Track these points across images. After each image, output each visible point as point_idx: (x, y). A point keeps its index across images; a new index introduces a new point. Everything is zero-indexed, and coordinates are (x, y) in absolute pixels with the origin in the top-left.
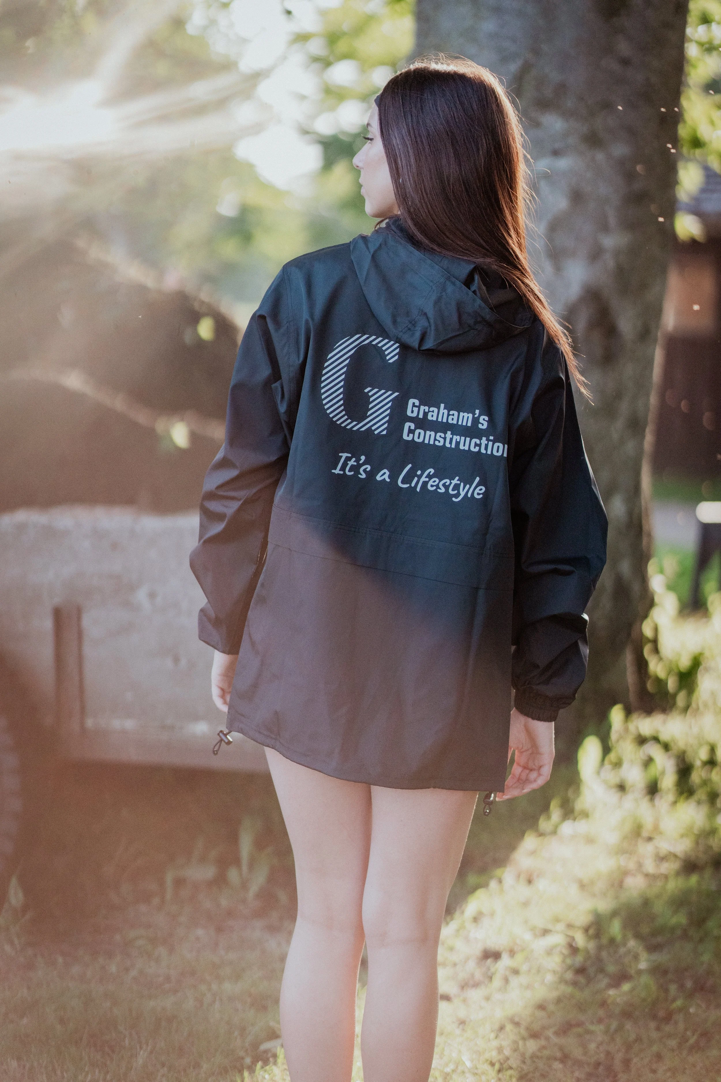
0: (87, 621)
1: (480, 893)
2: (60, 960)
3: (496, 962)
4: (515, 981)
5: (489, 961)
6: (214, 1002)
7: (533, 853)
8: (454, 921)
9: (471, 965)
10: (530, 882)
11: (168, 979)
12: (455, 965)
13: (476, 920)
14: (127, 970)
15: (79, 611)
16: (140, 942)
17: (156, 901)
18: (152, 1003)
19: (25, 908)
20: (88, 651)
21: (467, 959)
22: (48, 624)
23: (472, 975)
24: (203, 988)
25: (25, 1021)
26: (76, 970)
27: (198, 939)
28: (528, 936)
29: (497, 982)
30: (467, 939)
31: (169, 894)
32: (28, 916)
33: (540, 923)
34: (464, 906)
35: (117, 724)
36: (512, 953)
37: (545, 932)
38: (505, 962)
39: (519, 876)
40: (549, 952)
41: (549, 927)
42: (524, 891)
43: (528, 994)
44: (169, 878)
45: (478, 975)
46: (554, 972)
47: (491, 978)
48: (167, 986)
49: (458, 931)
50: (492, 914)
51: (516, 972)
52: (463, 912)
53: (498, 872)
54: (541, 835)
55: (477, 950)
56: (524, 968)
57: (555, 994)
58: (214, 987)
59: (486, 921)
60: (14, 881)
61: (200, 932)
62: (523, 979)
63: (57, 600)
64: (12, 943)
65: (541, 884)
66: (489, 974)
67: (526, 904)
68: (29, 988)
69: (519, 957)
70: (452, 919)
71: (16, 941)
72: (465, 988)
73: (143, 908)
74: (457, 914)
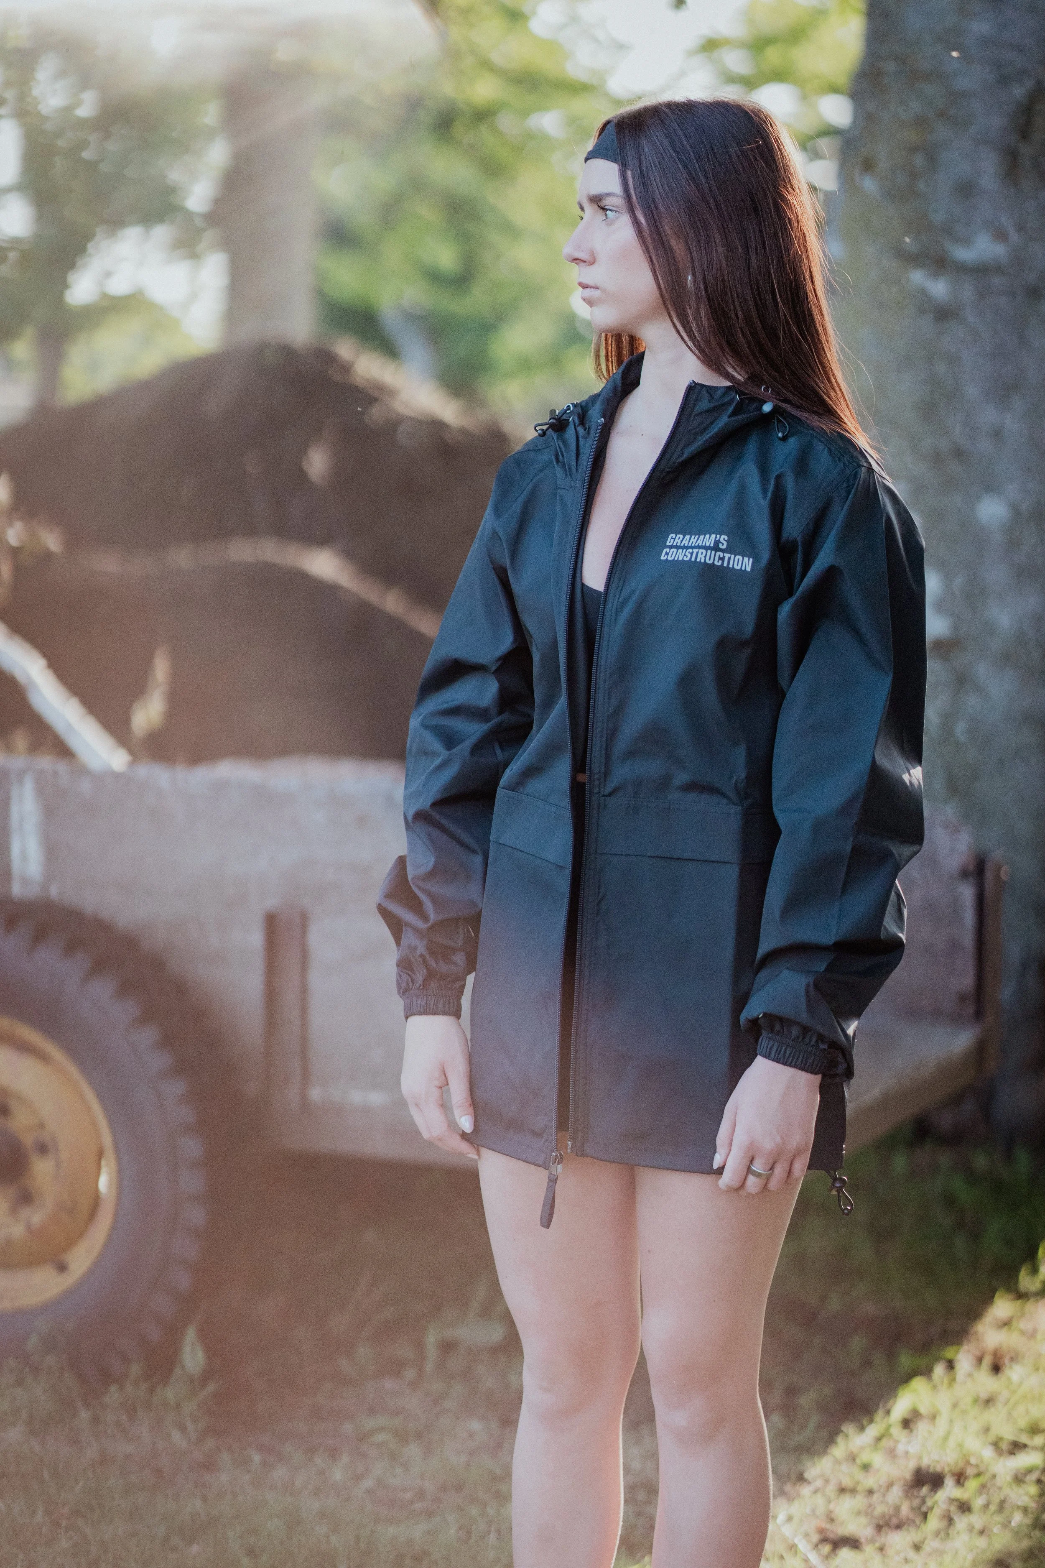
0: (315, 938)
1: (918, 1384)
2: (257, 1458)
3: (936, 1492)
4: (961, 1522)
5: (925, 1490)
6: (489, 1533)
7: (1006, 1324)
8: (872, 1425)
9: (896, 1494)
10: (996, 1369)
11: (421, 1494)
12: (870, 1492)
13: (906, 1423)
14: (358, 1478)
15: (304, 919)
16: (380, 1437)
17: (410, 1373)
18: (392, 1530)
19: (206, 1376)
20: (316, 980)
21: (890, 1485)
22: (256, 939)
23: (897, 1509)
24: (474, 1511)
25: (195, 1548)
26: (280, 1473)
27: (471, 1435)
28: (988, 1453)
29: (934, 1522)
30: (892, 1453)
31: (429, 1367)
32: (211, 1388)
33: (1008, 1433)
34: (891, 1402)
35: (357, 1097)
36: (960, 1478)
37: (1016, 1447)
38: (949, 1490)
39: (980, 1360)
40: (1019, 1479)
41: (1024, 1439)
42: (986, 1383)
43: (981, 1543)
44: (432, 1339)
45: (905, 1510)
46: (1025, 1510)
47: (925, 1516)
48: (418, 1506)
49: (879, 1439)
50: (933, 1417)
51: (964, 1507)
52: (888, 1412)
53: (949, 1352)
54: (1022, 1296)
55: (905, 1470)
56: (978, 1503)
57: (1025, 1544)
58: (491, 1511)
59: (922, 1427)
60: (191, 1335)
61: (476, 1425)
62: (976, 1520)
63: (271, 903)
64: (183, 1429)
65: (1014, 1373)
66: (924, 1509)
67: (989, 1402)
68: (205, 1499)
69: (972, 1485)
70: (871, 1421)
71: (190, 1426)
72: (883, 1528)
73: (389, 1384)
74: (879, 1414)
